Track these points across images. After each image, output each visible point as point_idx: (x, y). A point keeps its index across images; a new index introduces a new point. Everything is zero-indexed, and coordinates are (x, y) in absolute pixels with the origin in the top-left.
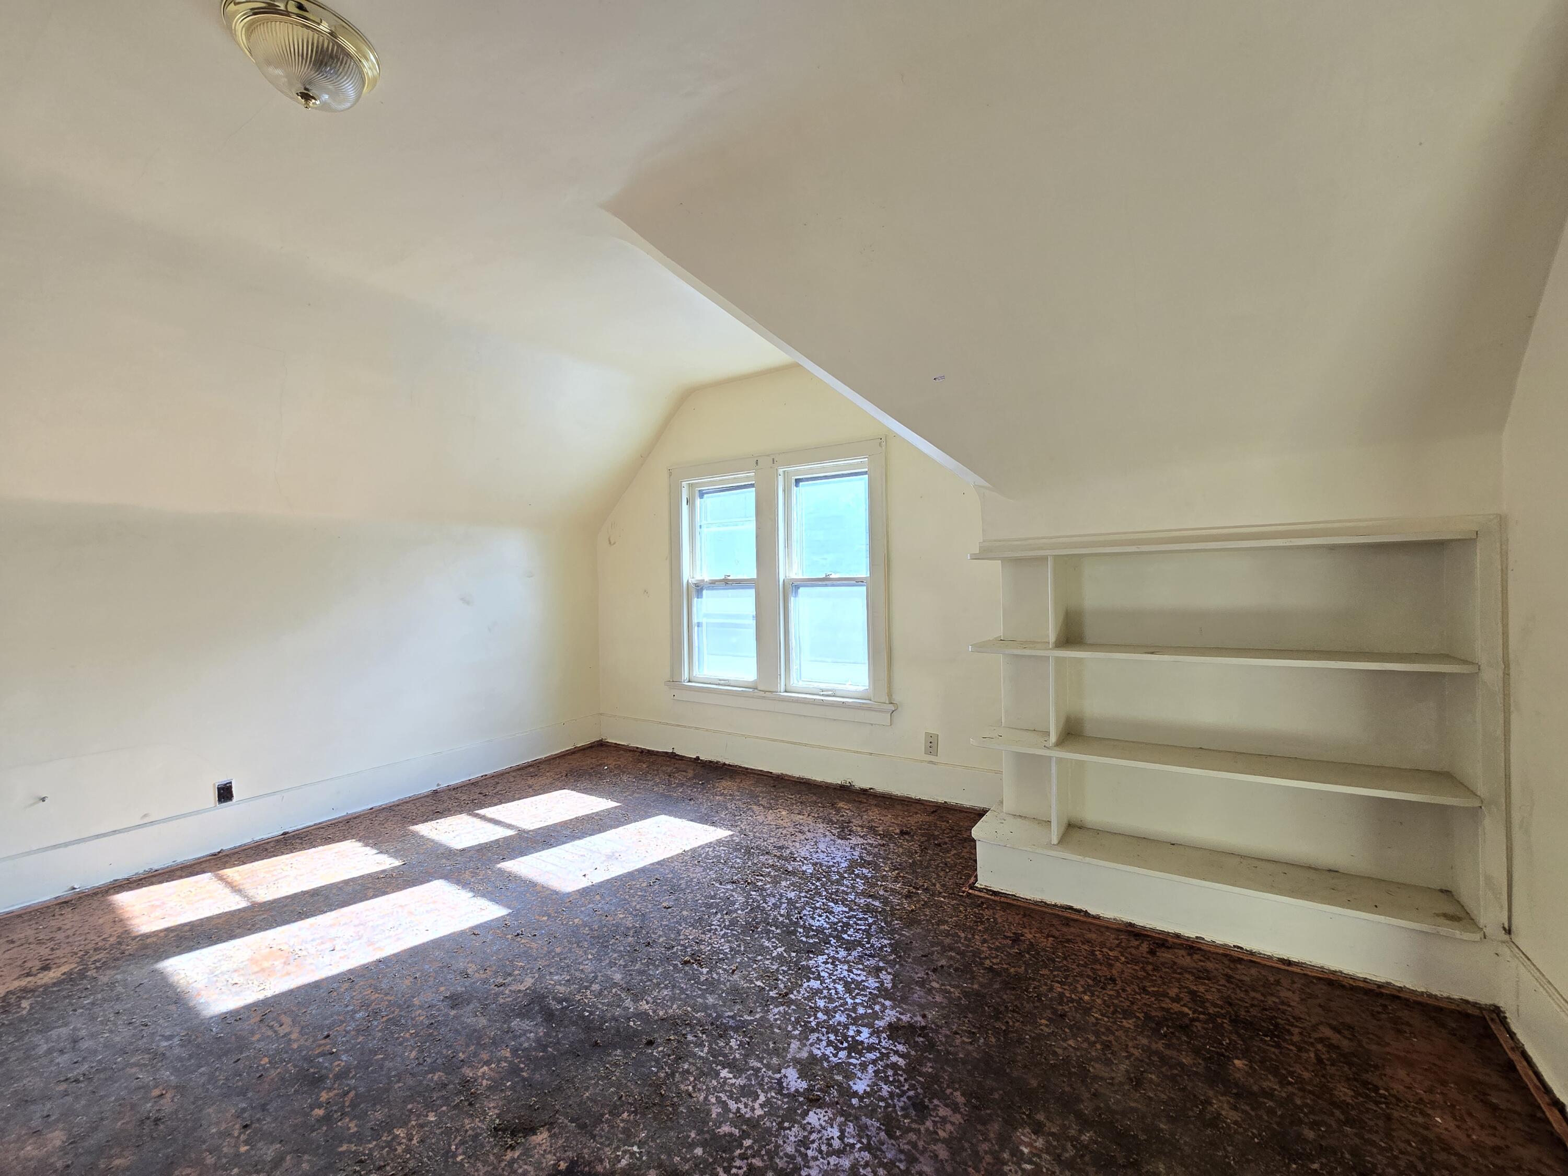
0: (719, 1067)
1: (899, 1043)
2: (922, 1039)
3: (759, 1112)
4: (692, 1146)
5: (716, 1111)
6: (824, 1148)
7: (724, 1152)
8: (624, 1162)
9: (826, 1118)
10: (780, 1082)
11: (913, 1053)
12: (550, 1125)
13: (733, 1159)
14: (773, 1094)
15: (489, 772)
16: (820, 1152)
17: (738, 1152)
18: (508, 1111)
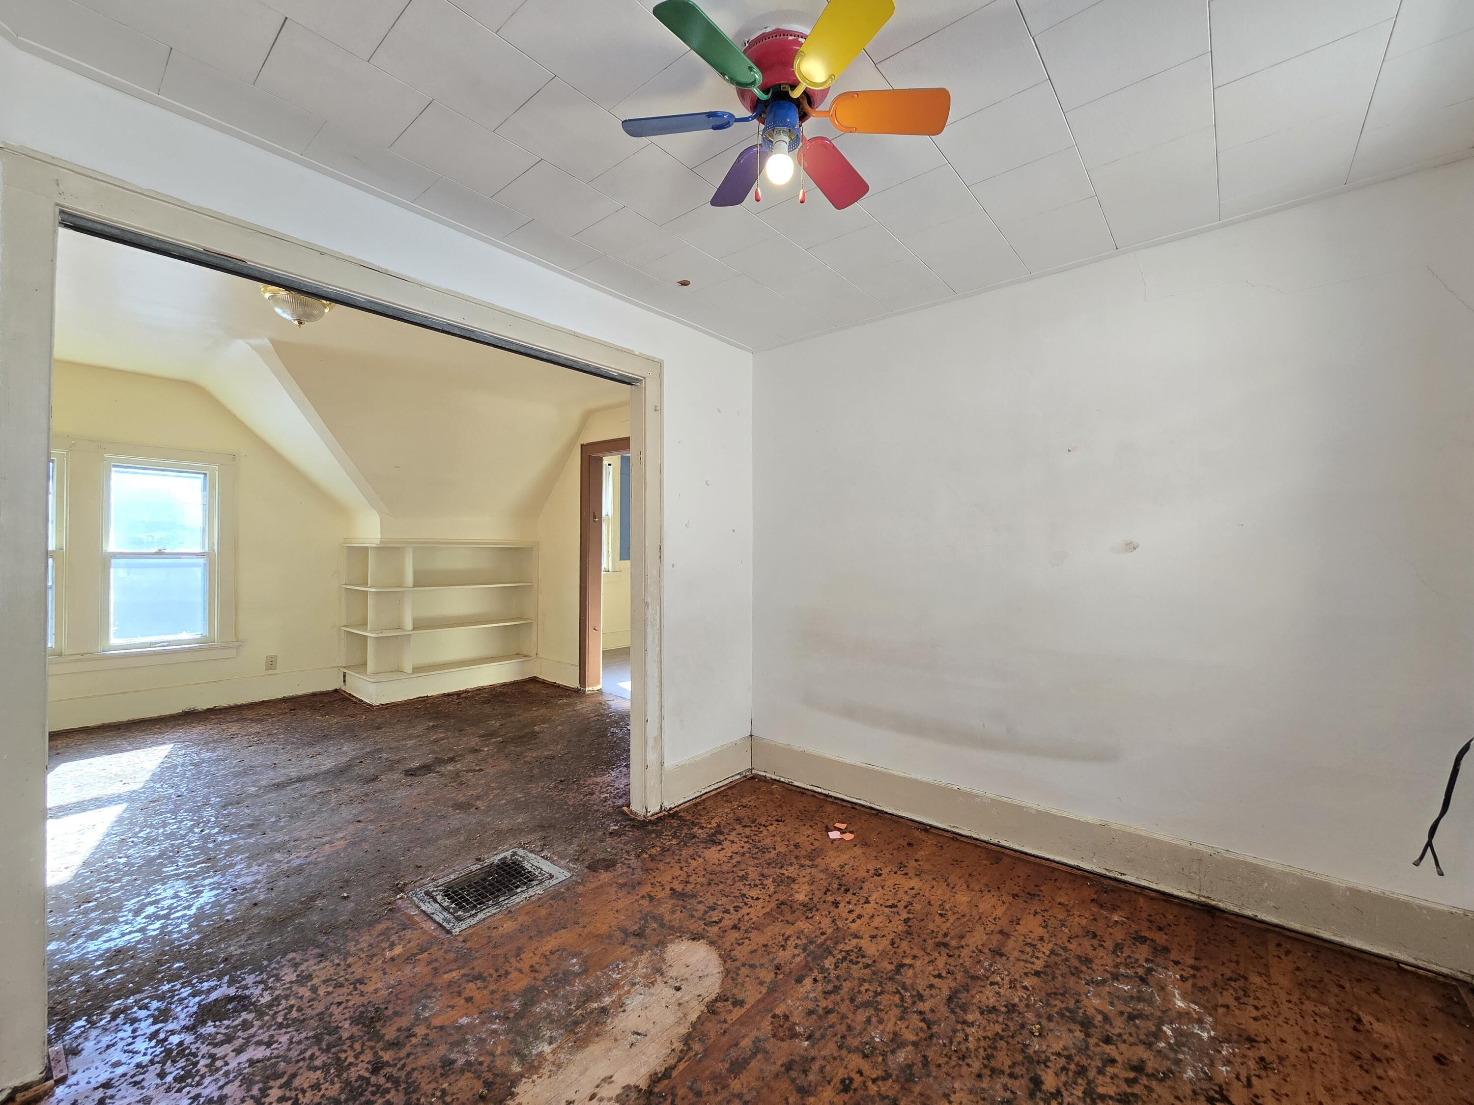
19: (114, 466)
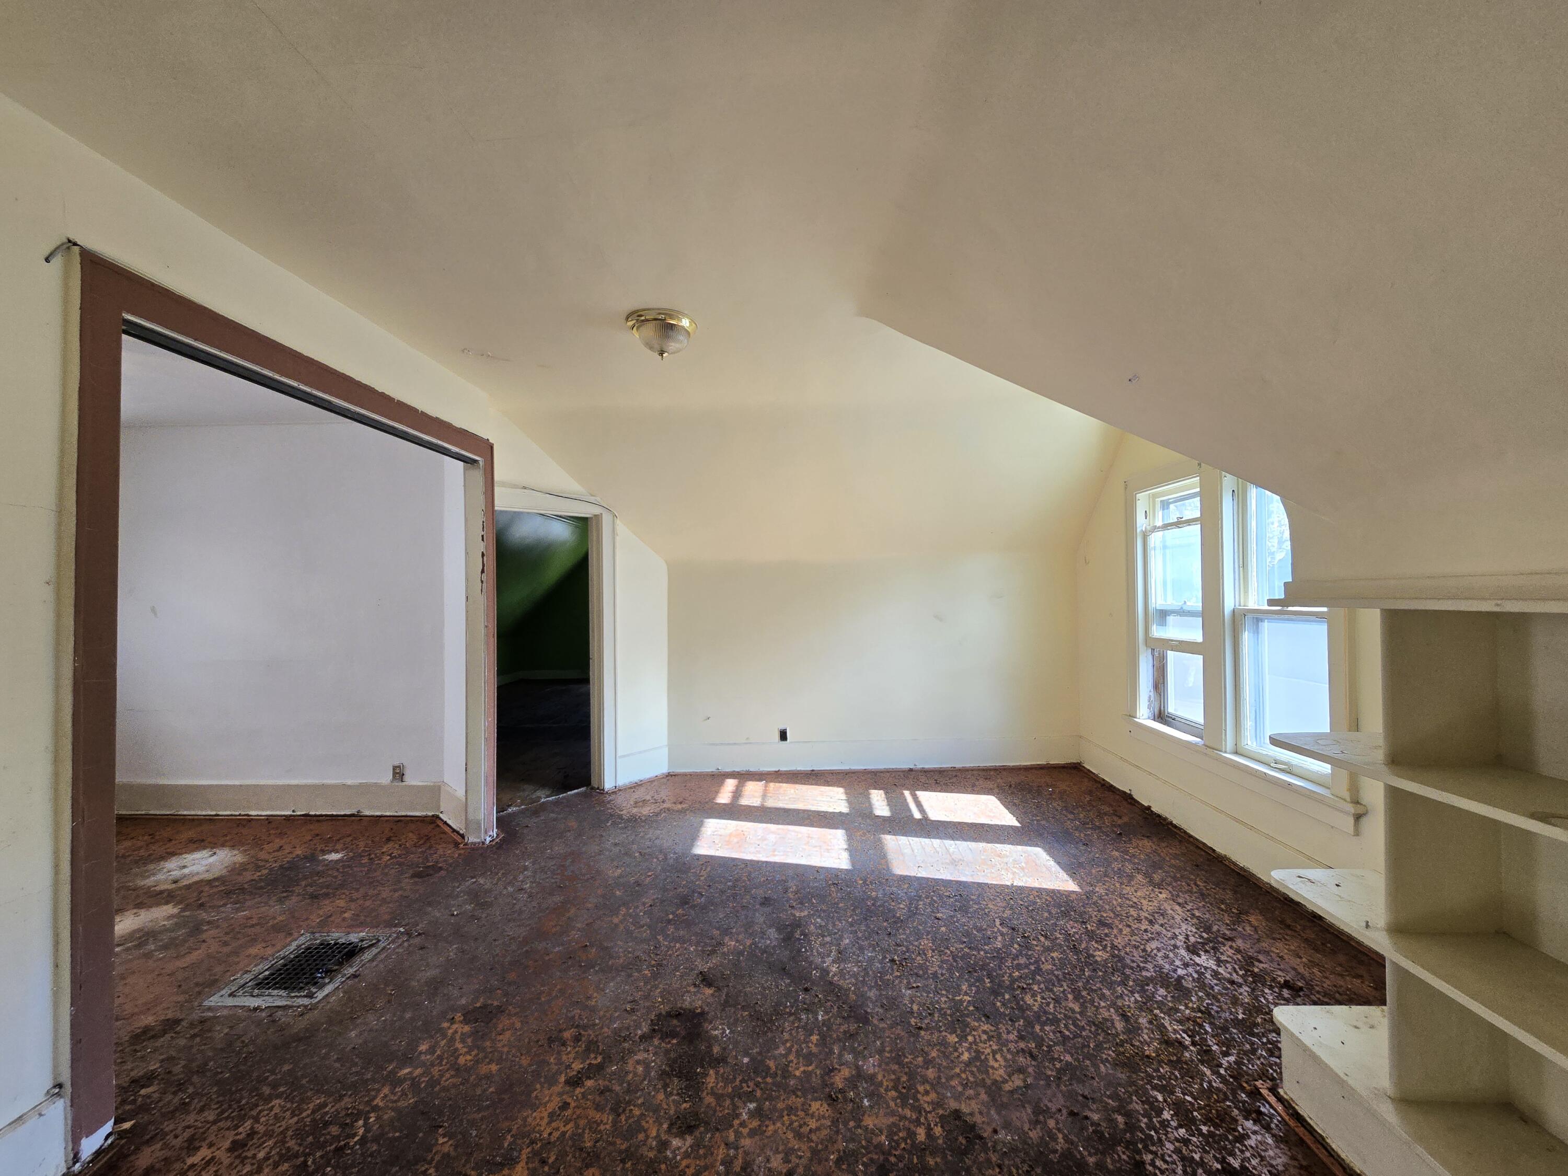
0: (817, 1032)
1: (942, 1127)
2: (964, 1142)
3: (798, 1073)
4: (746, 1054)
5: (782, 1050)
6: (796, 1124)
7: (754, 1072)
8: (716, 1032)
9: (822, 1113)
10: (833, 1070)
11: (940, 1141)
12: (719, 989)
13: (752, 1079)
14: (818, 1073)
15: (959, 765)
16: (791, 1124)
17: (759, 1079)
18: (715, 969)
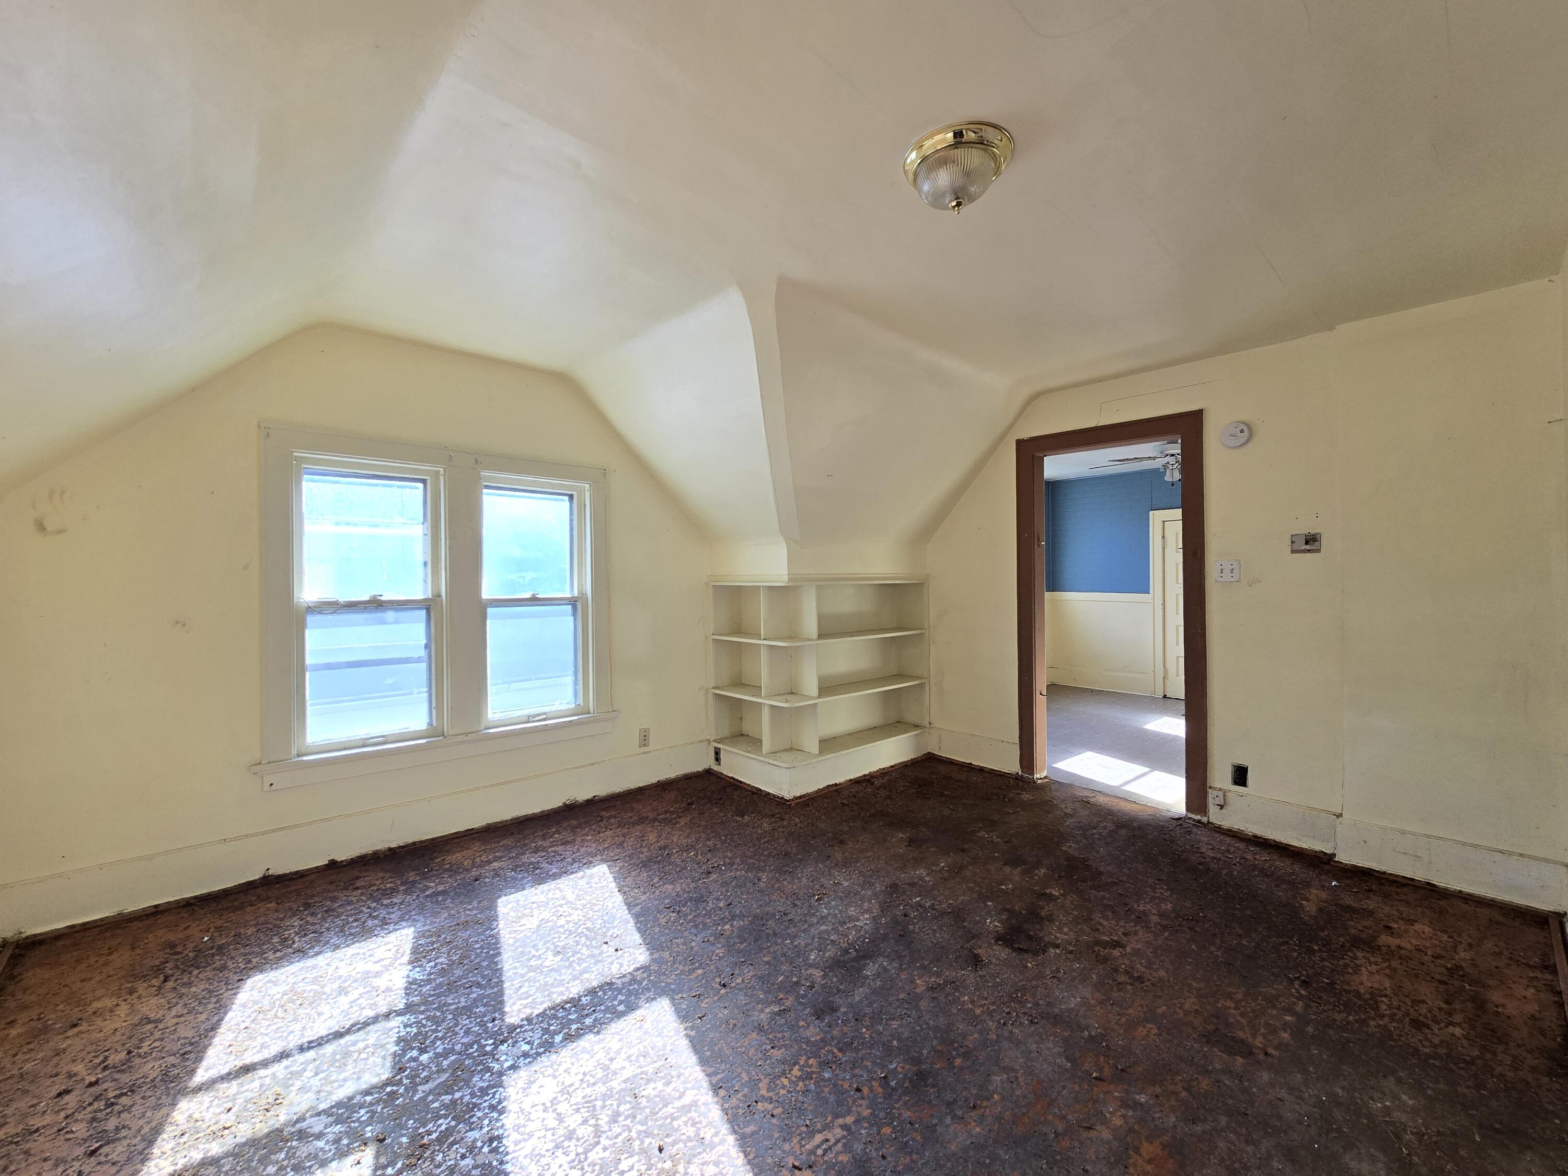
19: (487, 487)
